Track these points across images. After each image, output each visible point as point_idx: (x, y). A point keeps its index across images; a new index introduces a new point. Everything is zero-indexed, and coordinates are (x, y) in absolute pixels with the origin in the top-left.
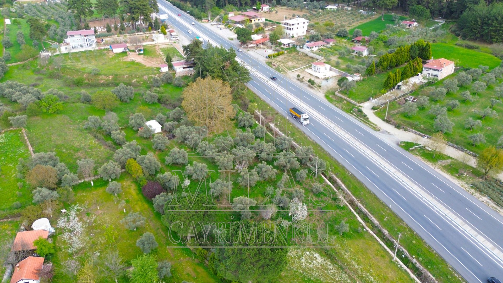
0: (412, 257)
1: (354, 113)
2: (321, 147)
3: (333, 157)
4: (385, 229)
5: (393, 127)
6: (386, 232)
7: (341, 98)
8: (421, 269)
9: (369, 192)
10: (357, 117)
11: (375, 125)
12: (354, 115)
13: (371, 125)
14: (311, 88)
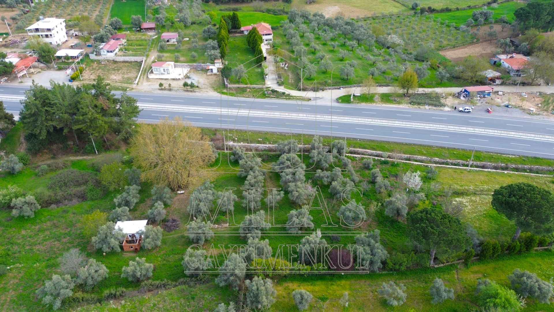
0: (468, 161)
1: (272, 96)
2: (308, 135)
3: (328, 136)
4: (434, 157)
5: (312, 92)
6: (437, 159)
7: (239, 88)
8: (478, 164)
9: (388, 142)
10: (277, 98)
11: (301, 97)
12: (272, 97)
13: (298, 99)
14: (191, 91)
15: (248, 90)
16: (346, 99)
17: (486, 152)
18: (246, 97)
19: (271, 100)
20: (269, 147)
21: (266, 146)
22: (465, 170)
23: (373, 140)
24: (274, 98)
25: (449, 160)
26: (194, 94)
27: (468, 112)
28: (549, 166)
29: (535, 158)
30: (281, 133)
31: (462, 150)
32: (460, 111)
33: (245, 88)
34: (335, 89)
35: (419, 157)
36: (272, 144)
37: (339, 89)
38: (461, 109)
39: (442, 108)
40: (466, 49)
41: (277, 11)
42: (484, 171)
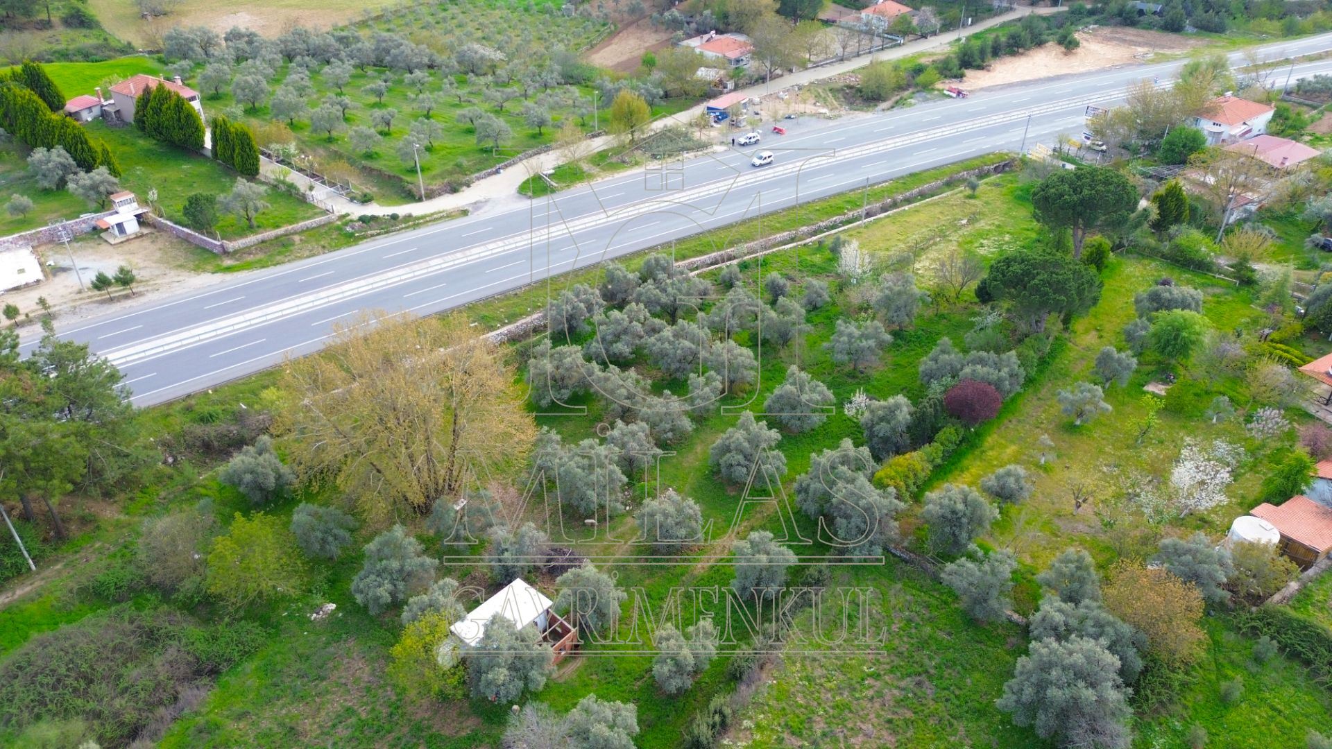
1: (370, 232)
4: (798, 227)
10: (386, 233)
11: (440, 212)
12: (372, 236)
13: (436, 219)
14: (127, 297)
15: (297, 238)
16: (536, 187)
17: (851, 191)
18: (308, 257)
19: (377, 242)
20: (509, 332)
21: (501, 334)
22: (859, 227)
23: (684, 238)
24: (379, 234)
25: (821, 224)
26: (142, 300)
27: (756, 142)
28: (937, 179)
29: (911, 175)
30: (503, 293)
31: (820, 200)
32: (743, 145)
33: (282, 236)
34: (490, 174)
35: (778, 236)
36: (510, 323)
37: (497, 172)
38: (743, 140)
39: (709, 150)
40: (613, 46)
41: (94, 52)
42: (881, 219)
